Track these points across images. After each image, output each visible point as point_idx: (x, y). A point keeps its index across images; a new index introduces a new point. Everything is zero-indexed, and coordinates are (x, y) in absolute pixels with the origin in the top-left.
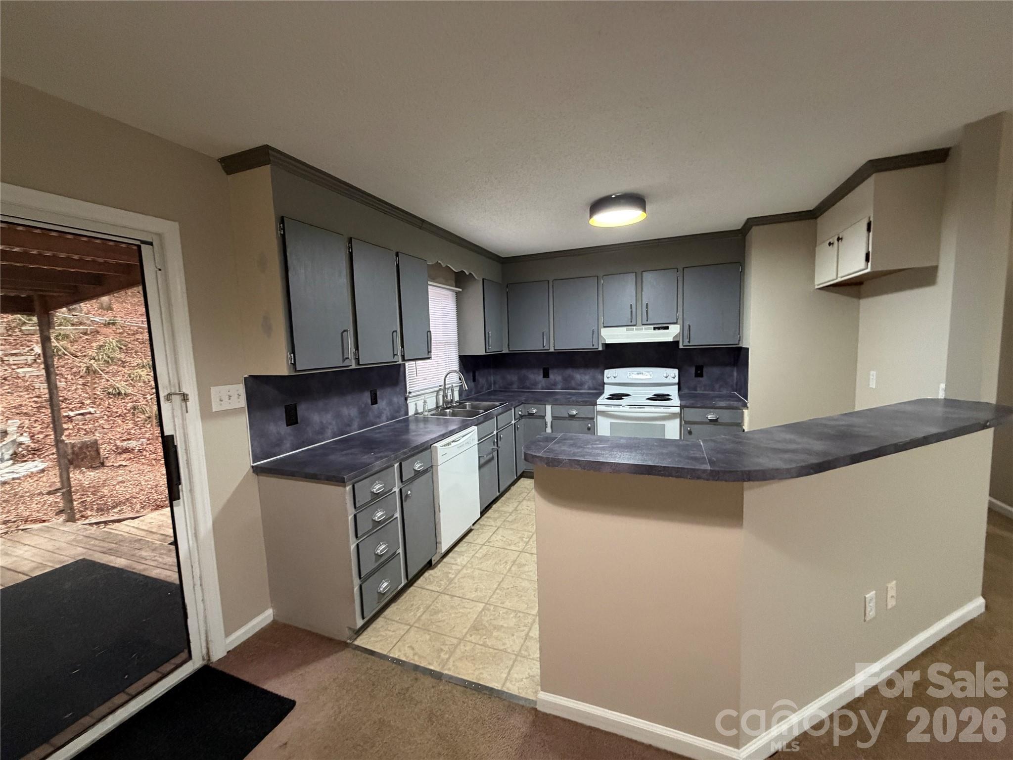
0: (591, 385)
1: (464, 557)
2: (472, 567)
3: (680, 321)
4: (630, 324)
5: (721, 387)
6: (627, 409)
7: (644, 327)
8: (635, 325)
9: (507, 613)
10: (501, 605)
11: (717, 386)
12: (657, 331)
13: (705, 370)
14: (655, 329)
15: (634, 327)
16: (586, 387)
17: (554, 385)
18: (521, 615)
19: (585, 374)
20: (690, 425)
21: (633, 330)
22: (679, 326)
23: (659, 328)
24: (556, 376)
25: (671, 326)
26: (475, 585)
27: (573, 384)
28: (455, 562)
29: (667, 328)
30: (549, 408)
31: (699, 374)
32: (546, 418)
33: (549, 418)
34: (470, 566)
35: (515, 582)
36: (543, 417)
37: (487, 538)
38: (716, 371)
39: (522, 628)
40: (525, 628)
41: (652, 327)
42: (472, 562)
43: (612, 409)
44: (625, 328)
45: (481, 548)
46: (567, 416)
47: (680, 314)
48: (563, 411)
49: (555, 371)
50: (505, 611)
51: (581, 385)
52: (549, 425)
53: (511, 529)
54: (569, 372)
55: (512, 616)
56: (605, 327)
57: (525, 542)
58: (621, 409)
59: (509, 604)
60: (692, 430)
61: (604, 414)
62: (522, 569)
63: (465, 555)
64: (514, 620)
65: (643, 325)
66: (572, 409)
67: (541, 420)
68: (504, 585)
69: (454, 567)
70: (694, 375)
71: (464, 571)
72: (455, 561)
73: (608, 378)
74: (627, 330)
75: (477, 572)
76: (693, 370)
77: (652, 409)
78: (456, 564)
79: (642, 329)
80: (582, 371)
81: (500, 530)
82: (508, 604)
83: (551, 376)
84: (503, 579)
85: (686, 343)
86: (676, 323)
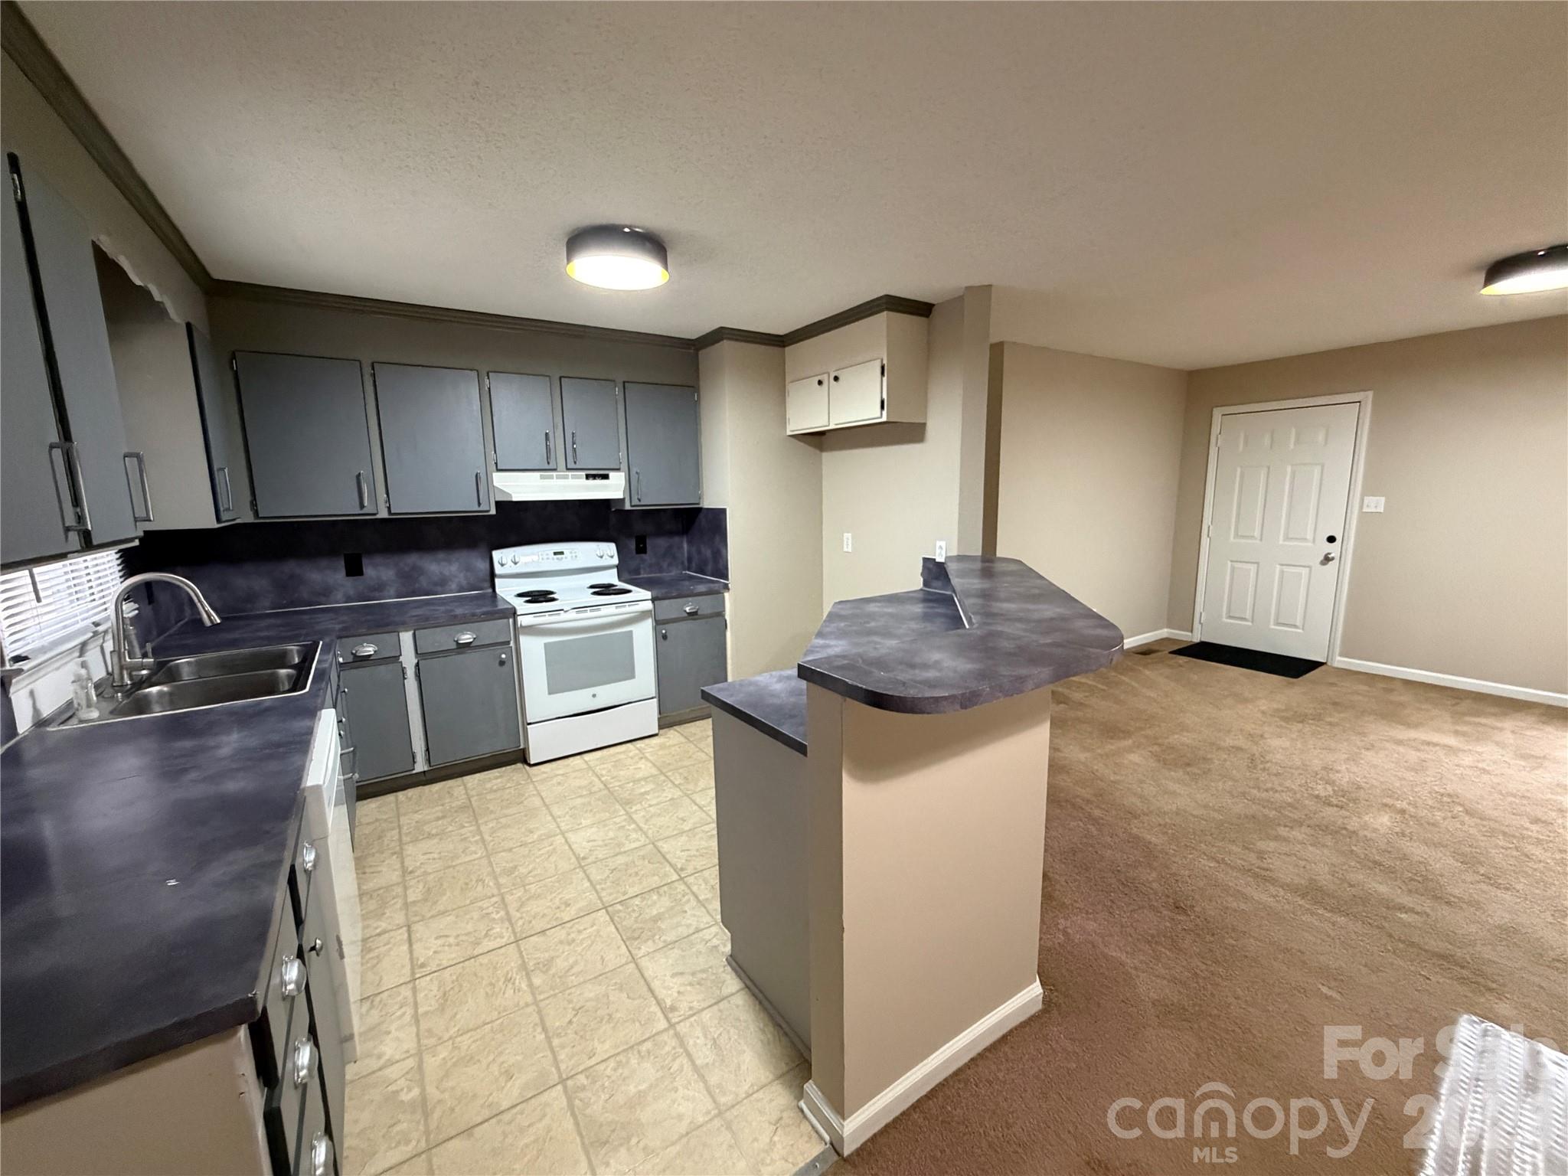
0: (464, 583)
1: (394, 1034)
2: (441, 1041)
3: (624, 466)
4: (547, 467)
5: (670, 565)
6: (573, 615)
7: (570, 474)
8: (555, 470)
9: (619, 1063)
10: (593, 1061)
11: (665, 565)
12: (591, 482)
13: (648, 541)
14: (588, 477)
15: (554, 474)
16: (454, 586)
17: (378, 589)
18: (648, 1045)
19: (450, 562)
20: (664, 626)
21: (551, 477)
22: (623, 474)
23: (594, 477)
24: (379, 571)
25: (612, 474)
26: (495, 1068)
27: (424, 582)
28: (382, 1062)
29: (606, 477)
30: (406, 638)
31: (641, 550)
32: (401, 659)
33: (408, 659)
34: (433, 1041)
35: (570, 1002)
36: (395, 659)
37: (407, 961)
38: (662, 543)
39: (675, 1066)
40: (678, 1061)
41: (583, 474)
42: (429, 1031)
43: (547, 618)
44: (537, 474)
45: (414, 990)
46: (455, 647)
47: (622, 454)
48: (439, 638)
49: (378, 559)
50: (612, 1064)
51: (442, 583)
52: (410, 673)
53: (443, 913)
54: (412, 559)
55: (634, 1061)
56: (498, 470)
57: (502, 920)
58: (563, 616)
59: (607, 1046)
60: (668, 634)
61: (532, 630)
62: (553, 971)
63: (393, 1028)
64: (647, 1065)
65: (568, 469)
66: (462, 632)
67: (391, 666)
68: (555, 1022)
69: (392, 1072)
70: (634, 552)
71: (431, 1063)
72: (379, 1057)
73: (502, 565)
74: (542, 477)
75: (465, 1041)
76: (632, 545)
77: (612, 609)
78: (391, 1063)
79: (566, 477)
80: (441, 555)
81: (419, 929)
82: (603, 1049)
83: (369, 571)
84: (539, 1012)
85: (635, 502)
86: (618, 470)
